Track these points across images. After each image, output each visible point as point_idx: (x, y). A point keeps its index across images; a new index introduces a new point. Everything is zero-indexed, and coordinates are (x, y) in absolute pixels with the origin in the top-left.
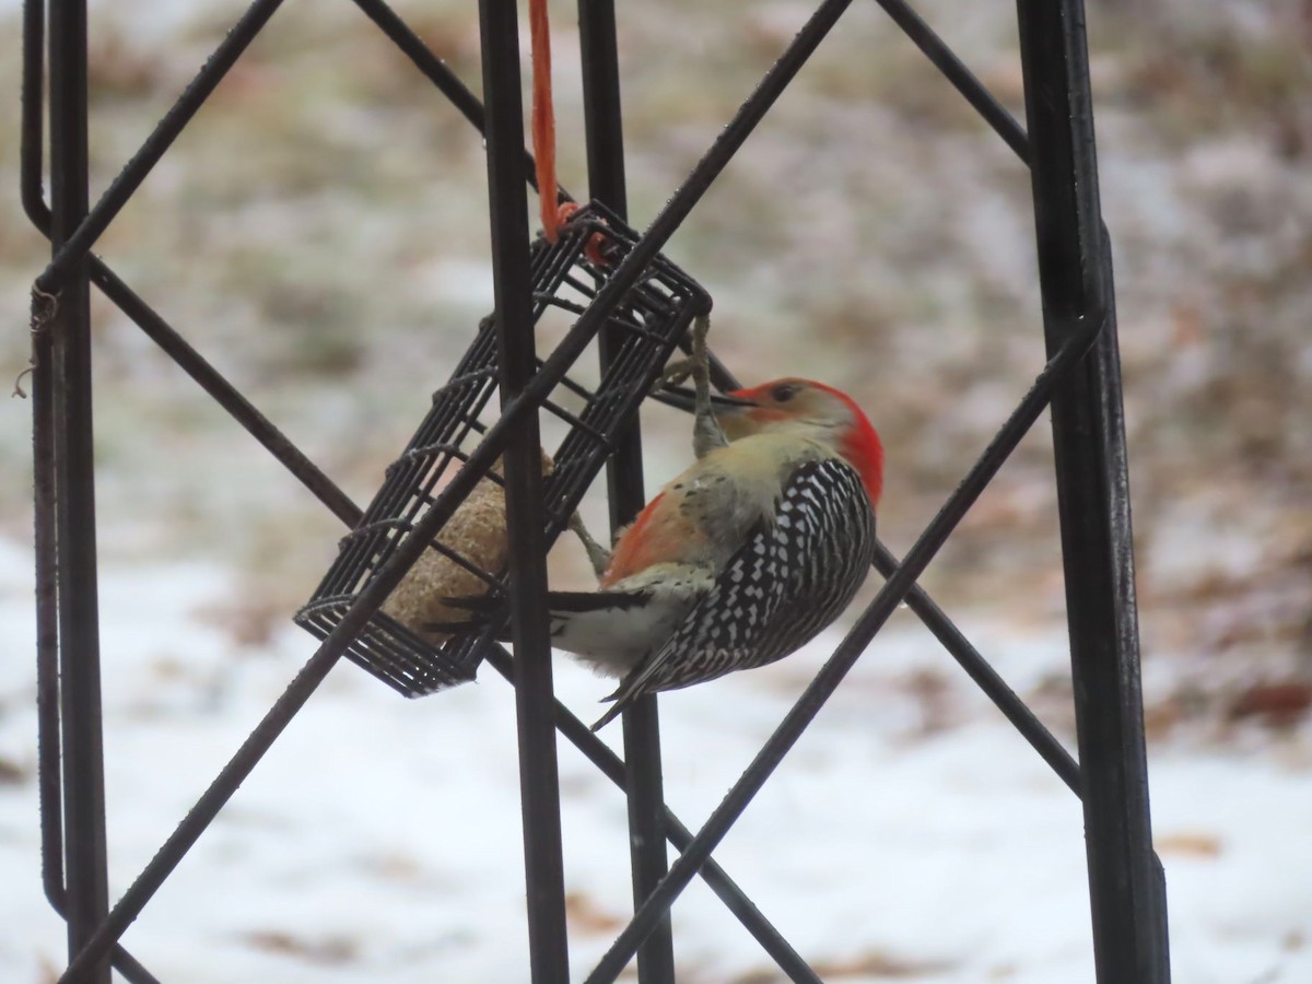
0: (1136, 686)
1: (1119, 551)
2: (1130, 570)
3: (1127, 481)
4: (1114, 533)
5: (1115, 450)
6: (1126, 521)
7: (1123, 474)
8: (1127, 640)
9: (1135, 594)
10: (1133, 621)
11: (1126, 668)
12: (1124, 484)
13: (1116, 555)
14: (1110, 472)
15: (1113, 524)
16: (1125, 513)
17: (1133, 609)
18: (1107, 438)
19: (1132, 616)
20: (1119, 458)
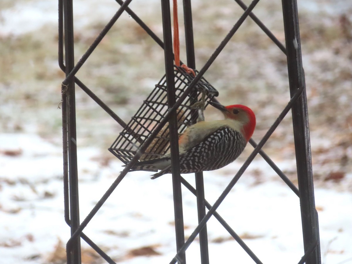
0: (311, 172)
1: (307, 141)
2: (309, 145)
3: (309, 125)
4: (306, 137)
5: (306, 119)
6: (308, 135)
7: (308, 124)
8: (309, 161)
9: (310, 151)
10: (310, 157)
11: (309, 168)
12: (308, 126)
13: (306, 142)
14: (305, 123)
15: (306, 135)
16: (308, 133)
17: (310, 154)
18: (304, 116)
19: (310, 156)
20: (307, 120)
